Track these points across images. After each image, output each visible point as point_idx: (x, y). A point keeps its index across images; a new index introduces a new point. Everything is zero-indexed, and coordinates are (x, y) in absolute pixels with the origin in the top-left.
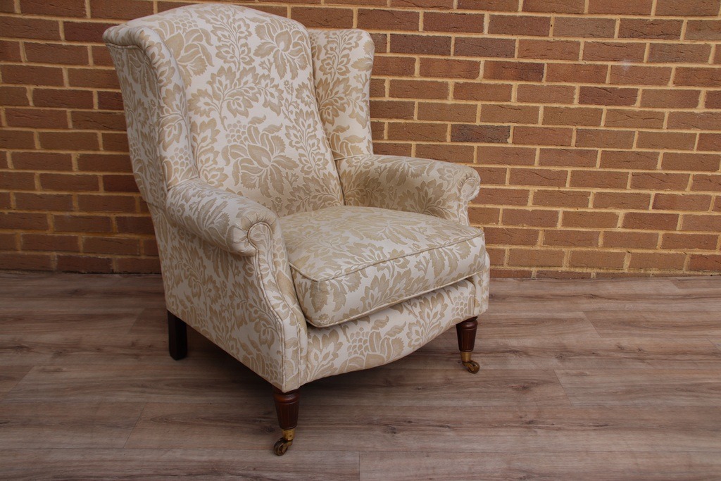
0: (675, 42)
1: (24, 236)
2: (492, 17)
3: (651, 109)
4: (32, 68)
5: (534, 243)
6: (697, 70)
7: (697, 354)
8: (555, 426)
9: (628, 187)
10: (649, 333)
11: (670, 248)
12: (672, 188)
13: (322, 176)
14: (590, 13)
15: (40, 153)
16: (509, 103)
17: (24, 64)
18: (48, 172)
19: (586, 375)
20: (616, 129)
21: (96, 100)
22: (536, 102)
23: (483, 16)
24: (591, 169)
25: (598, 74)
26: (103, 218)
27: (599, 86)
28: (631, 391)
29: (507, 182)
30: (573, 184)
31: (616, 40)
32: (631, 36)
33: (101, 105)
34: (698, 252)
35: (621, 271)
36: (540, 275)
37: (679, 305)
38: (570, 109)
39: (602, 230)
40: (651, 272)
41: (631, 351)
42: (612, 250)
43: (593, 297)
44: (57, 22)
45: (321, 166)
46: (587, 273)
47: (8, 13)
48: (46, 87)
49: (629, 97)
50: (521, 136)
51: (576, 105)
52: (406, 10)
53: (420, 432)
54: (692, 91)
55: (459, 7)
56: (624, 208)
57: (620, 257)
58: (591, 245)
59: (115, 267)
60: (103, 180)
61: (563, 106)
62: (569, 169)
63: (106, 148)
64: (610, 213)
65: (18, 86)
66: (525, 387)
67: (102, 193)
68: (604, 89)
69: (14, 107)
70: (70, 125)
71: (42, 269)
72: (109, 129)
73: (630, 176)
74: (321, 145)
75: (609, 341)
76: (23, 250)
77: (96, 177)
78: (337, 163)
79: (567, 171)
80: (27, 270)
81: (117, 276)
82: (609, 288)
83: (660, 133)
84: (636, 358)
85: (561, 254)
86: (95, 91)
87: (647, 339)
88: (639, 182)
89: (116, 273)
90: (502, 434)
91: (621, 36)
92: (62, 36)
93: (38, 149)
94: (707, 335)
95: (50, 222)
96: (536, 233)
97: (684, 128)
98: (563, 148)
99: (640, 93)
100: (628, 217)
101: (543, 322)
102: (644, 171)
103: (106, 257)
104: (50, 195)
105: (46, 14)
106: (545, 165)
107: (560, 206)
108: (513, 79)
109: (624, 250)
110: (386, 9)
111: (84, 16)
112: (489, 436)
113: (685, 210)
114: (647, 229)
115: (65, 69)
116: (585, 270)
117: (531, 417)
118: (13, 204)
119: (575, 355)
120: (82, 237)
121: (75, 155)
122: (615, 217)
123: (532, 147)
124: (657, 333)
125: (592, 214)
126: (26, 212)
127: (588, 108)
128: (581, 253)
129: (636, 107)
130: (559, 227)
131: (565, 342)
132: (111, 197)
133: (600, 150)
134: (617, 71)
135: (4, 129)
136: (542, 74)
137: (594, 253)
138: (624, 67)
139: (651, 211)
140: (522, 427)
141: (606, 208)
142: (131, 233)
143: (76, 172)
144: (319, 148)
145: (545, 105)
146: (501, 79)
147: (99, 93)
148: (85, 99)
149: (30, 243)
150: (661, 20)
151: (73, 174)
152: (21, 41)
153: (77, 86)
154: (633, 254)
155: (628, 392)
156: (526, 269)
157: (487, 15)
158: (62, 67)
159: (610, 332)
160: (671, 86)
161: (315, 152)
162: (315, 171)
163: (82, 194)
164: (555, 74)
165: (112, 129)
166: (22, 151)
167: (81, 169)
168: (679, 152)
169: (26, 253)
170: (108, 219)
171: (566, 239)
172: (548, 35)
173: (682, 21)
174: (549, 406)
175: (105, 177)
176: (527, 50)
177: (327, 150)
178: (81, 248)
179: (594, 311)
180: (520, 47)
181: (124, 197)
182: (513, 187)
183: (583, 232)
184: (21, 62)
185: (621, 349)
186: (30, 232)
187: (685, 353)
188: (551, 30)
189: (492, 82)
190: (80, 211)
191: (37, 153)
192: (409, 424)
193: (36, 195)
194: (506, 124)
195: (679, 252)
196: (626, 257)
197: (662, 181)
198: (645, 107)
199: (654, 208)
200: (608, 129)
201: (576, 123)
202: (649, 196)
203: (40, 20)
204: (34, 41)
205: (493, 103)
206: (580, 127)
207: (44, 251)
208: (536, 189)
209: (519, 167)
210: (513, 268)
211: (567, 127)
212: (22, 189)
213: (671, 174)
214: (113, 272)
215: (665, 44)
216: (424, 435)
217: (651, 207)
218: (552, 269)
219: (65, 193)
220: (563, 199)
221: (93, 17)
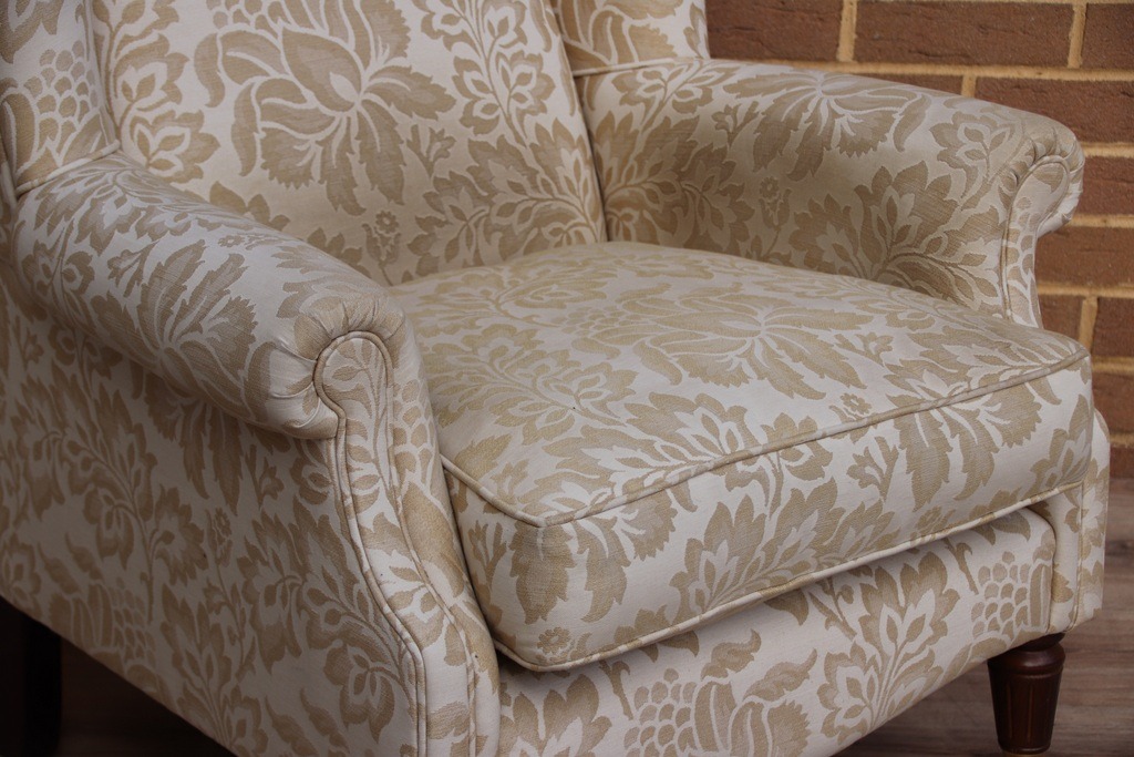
13: (532, 138)
45: (531, 101)
74: (529, 26)
78: (582, 87)
144: (522, 38)
161: (509, 53)
162: (508, 120)
177: (548, 41)
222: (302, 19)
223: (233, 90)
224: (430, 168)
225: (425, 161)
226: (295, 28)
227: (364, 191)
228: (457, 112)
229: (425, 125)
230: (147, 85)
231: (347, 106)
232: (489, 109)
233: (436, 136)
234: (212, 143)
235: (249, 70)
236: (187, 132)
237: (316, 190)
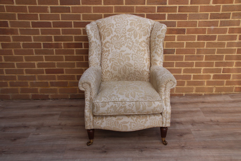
0: (228, 20)
1: (21, 89)
2: (168, 15)
3: (221, 41)
4: (22, 36)
5: (184, 85)
6: (236, 28)
7: (236, 122)
8: (190, 148)
9: (214, 66)
10: (221, 115)
11: (228, 85)
12: (228, 66)
14: (200, 12)
15: (25, 63)
16: (174, 41)
17: (19, 35)
18: (28, 69)
19: (200, 130)
20: (209, 48)
21: (42, 46)
22: (183, 41)
23: (165, 14)
24: (202, 61)
25: (204, 31)
26: (45, 82)
27: (204, 35)
28: (214, 136)
29: (174, 66)
30: (196, 66)
31: (209, 20)
32: (214, 19)
33: (44, 47)
34: (237, 86)
35: (212, 93)
36: (186, 95)
37: (231, 105)
38: (194, 42)
39: (206, 80)
40: (222, 93)
41: (215, 122)
42: (209, 86)
43: (203, 102)
44: (29, 22)
46: (201, 94)
47: (14, 20)
48: (26, 42)
49: (214, 38)
50: (179, 52)
51: (196, 41)
52: (140, 13)
53: (150, 151)
54: (234, 35)
55: (158, 12)
56: (213, 73)
57: (212, 88)
58: (202, 85)
59: (50, 97)
60: (45, 70)
61: (192, 42)
62: (195, 62)
63: (46, 60)
64: (208, 75)
65: (18, 42)
66: (181, 135)
67: (45, 74)
68: (206, 36)
69: (16, 49)
70: (34, 53)
71: (27, 99)
72: (47, 54)
73: (215, 63)
75: (208, 118)
76: (21, 93)
77: (43, 69)
79: (194, 62)
80: (22, 99)
81: (51, 100)
82: (209, 99)
83: (224, 49)
84: (216, 124)
85: (193, 88)
86: (42, 43)
87: (220, 117)
88: (218, 65)
89: (50, 99)
90: (174, 151)
91: (211, 18)
92: (31, 26)
93: (24, 61)
94: (239, 115)
95: (29, 84)
96: (184, 82)
97: (232, 47)
98: (192, 55)
99: (217, 37)
100: (214, 76)
101: (187, 112)
102: (219, 61)
103: (47, 94)
104: (29, 76)
105: (26, 20)
106: (187, 60)
107: (192, 73)
108: (176, 34)
109: (213, 86)
110: (134, 13)
111: (38, 19)
112: (170, 152)
113: (233, 73)
114: (221, 79)
115: (32, 36)
116: (201, 93)
117: (183, 145)
118: (17, 79)
119: (197, 124)
120: (39, 88)
121: (36, 63)
122: (210, 76)
123: (182, 55)
124: (223, 115)
125: (202, 75)
126: (21, 81)
127: (200, 42)
128: (199, 88)
129: (216, 41)
130: (192, 80)
131: (194, 119)
132: (48, 76)
133: (204, 55)
134: (210, 30)
135: (14, 56)
136: (185, 32)
137: (203, 88)
138: (212, 28)
139: (222, 74)
140: (180, 149)
141: (207, 73)
142: (55, 86)
143: (36, 68)
144: (143, 61)
145: (186, 41)
146: (172, 34)
147: (43, 43)
148: (39, 45)
149: (23, 91)
150: (223, 13)
151: (36, 69)
152: (18, 28)
153: (36, 41)
154: (216, 88)
155: (213, 136)
156: (181, 93)
157: (167, 14)
158: (31, 36)
159: (208, 115)
160: (227, 34)
163: (39, 75)
164: (189, 32)
165: (48, 54)
166: (19, 62)
167: (38, 67)
168: (231, 55)
169: (22, 94)
170: (47, 82)
171: (194, 83)
172: (187, 20)
173: (231, 13)
174: (189, 141)
175: (46, 70)
176: (180, 24)
178: (39, 92)
179: (203, 108)
180: (178, 24)
181: (52, 75)
182: (176, 68)
183: (200, 81)
184: (18, 35)
185: (211, 121)
186: (23, 87)
187: (232, 122)
188: (188, 18)
189: (169, 35)
190: (38, 80)
191: (24, 63)
192: (146, 148)
193: (24, 76)
194: (174, 48)
195: (232, 86)
196: (214, 89)
197: (225, 64)
198: (219, 41)
199: (223, 72)
200: (207, 48)
201: (197, 47)
202: (221, 69)
203: (24, 21)
204: (22, 28)
205: (169, 42)
206: (198, 48)
207: (27, 93)
208: (184, 68)
209: (178, 61)
210: (177, 93)
211: (193, 48)
212: (20, 74)
213: (228, 62)
214: (49, 99)
215: (225, 21)
216: (151, 152)
217: (222, 72)
218: (190, 93)
219: (33, 75)
220: (193, 71)
221: (41, 19)
222: (120, 57)
223: (112, 62)
224: (129, 72)
225: (129, 71)
226: (119, 58)
227: (122, 72)
228: (134, 67)
229: (130, 68)
230: (105, 61)
231: (122, 65)
232: (137, 67)
233: (130, 69)
234: (109, 66)
235: (114, 61)
236: (107, 65)
237: (117, 72)
